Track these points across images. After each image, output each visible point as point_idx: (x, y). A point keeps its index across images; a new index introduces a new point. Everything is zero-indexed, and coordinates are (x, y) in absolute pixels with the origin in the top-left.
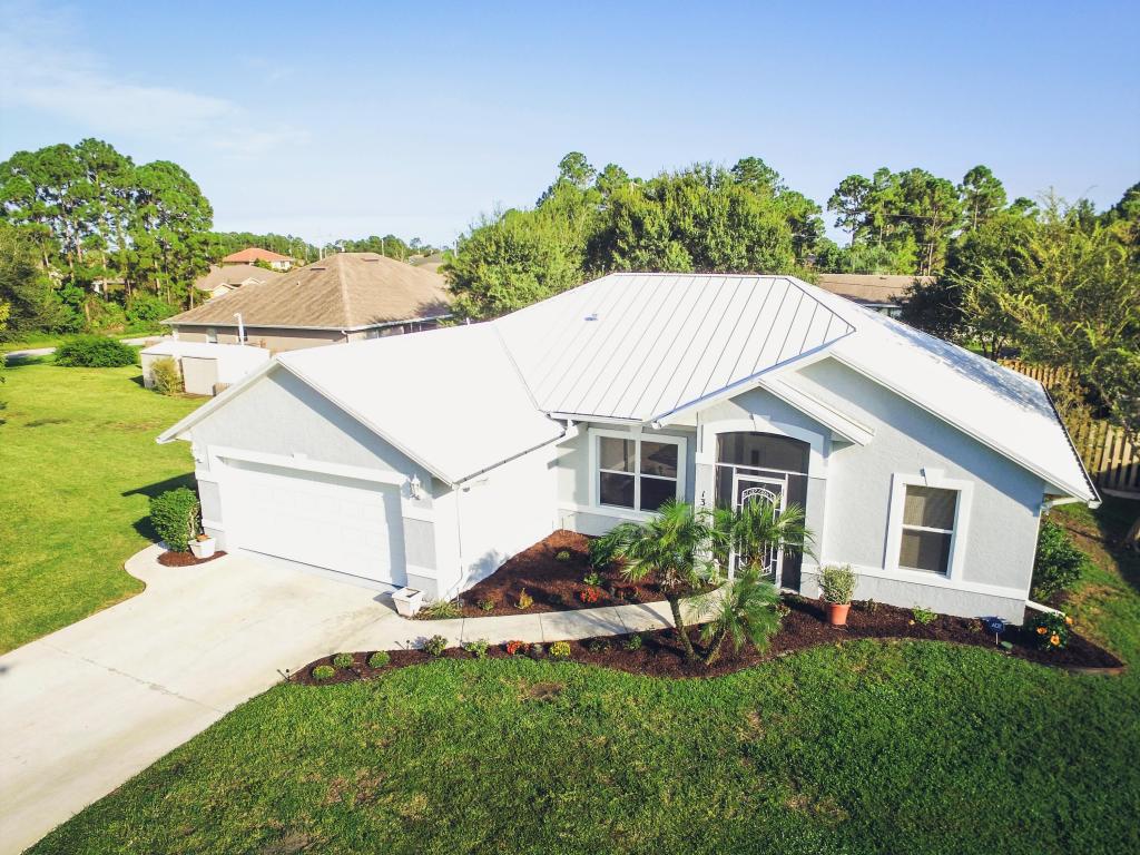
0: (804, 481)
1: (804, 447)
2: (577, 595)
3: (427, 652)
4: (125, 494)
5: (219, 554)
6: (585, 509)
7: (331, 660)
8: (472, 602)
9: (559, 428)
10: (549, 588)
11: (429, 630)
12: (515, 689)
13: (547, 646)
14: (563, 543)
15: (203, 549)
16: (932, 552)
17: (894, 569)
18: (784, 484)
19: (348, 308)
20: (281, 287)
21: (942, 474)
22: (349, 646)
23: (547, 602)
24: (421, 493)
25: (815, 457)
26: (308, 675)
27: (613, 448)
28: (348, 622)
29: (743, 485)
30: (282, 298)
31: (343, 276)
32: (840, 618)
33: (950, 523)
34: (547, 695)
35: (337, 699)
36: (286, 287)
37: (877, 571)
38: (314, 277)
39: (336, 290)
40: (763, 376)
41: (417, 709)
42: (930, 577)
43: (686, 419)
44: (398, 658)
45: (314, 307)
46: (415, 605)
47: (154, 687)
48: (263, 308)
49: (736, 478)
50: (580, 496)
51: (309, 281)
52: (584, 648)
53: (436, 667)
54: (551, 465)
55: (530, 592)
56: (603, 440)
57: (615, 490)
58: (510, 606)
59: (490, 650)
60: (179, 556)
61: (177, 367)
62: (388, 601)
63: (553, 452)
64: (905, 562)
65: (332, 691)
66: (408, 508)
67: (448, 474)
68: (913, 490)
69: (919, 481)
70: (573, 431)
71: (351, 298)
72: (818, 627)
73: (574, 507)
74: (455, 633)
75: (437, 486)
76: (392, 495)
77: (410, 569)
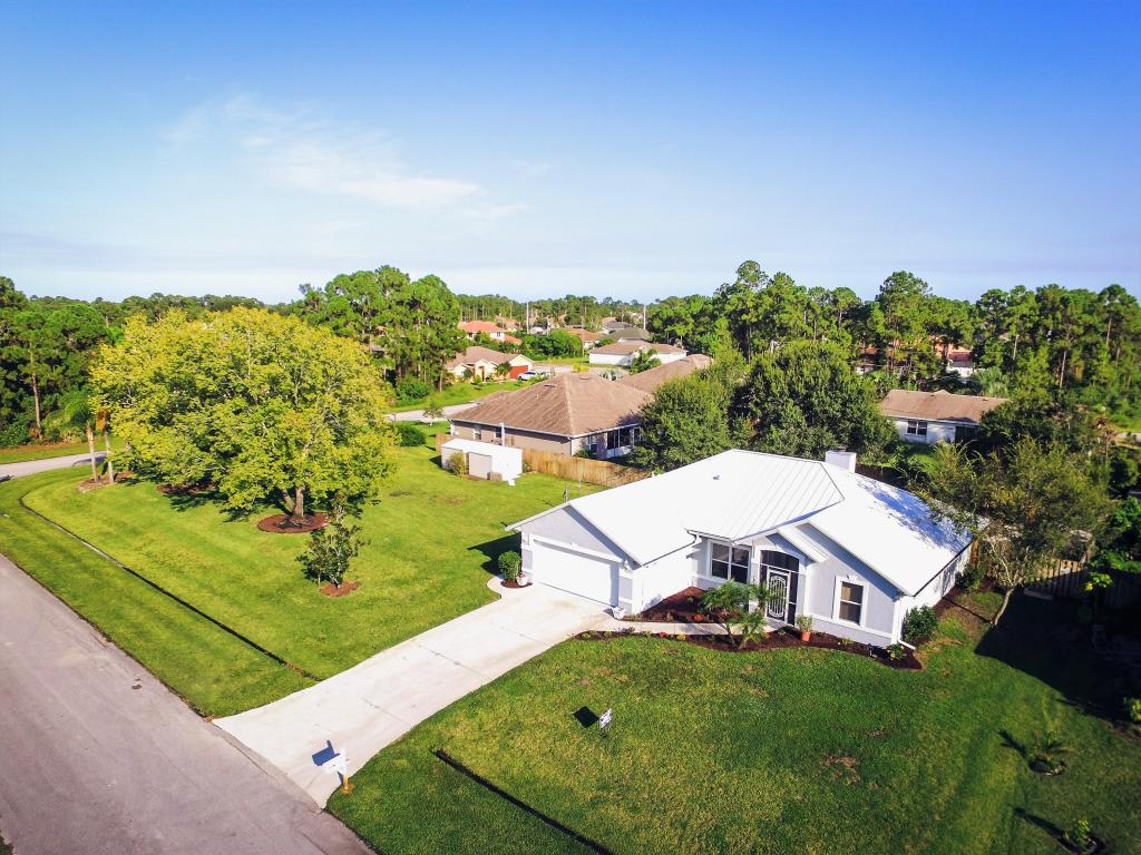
0: (797, 575)
1: (797, 561)
2: (693, 618)
3: (627, 633)
4: (470, 549)
5: (529, 584)
6: (702, 577)
7: (588, 632)
8: (647, 615)
9: (692, 539)
10: (681, 614)
11: (627, 625)
12: (660, 649)
13: (676, 636)
14: (692, 593)
15: (523, 581)
16: (852, 613)
17: (837, 619)
18: (789, 576)
19: (572, 420)
20: (525, 398)
21: (855, 579)
22: (596, 628)
23: (677, 619)
24: (628, 567)
25: (801, 567)
26: (580, 636)
27: (719, 549)
28: (593, 619)
29: (772, 575)
30: (527, 408)
31: (568, 394)
32: (806, 638)
33: (860, 601)
34: (672, 652)
35: (593, 645)
36: (529, 398)
37: (829, 619)
38: (547, 392)
39: (563, 405)
40: (780, 529)
41: (623, 651)
42: (852, 624)
43: (747, 542)
44: (615, 635)
45: (549, 417)
46: (622, 615)
47: (521, 635)
48: (513, 414)
49: (769, 571)
50: (701, 570)
51: (544, 395)
52: (692, 638)
53: (631, 639)
54: (688, 557)
55: (672, 614)
56: (715, 544)
57: (719, 570)
58: (664, 619)
59: (652, 635)
60: (510, 582)
61: (465, 459)
62: (610, 612)
63: (690, 550)
64: (842, 616)
65: (590, 643)
66: (622, 572)
67: (641, 560)
68: (845, 584)
69: (846, 580)
70: (699, 540)
71: (574, 412)
72: (795, 641)
73: (697, 576)
74: (639, 627)
75: (635, 565)
76: (615, 568)
77: (620, 599)
